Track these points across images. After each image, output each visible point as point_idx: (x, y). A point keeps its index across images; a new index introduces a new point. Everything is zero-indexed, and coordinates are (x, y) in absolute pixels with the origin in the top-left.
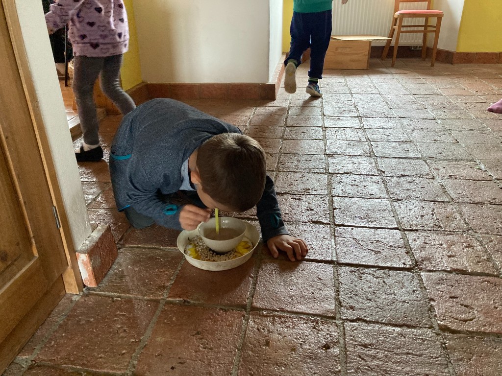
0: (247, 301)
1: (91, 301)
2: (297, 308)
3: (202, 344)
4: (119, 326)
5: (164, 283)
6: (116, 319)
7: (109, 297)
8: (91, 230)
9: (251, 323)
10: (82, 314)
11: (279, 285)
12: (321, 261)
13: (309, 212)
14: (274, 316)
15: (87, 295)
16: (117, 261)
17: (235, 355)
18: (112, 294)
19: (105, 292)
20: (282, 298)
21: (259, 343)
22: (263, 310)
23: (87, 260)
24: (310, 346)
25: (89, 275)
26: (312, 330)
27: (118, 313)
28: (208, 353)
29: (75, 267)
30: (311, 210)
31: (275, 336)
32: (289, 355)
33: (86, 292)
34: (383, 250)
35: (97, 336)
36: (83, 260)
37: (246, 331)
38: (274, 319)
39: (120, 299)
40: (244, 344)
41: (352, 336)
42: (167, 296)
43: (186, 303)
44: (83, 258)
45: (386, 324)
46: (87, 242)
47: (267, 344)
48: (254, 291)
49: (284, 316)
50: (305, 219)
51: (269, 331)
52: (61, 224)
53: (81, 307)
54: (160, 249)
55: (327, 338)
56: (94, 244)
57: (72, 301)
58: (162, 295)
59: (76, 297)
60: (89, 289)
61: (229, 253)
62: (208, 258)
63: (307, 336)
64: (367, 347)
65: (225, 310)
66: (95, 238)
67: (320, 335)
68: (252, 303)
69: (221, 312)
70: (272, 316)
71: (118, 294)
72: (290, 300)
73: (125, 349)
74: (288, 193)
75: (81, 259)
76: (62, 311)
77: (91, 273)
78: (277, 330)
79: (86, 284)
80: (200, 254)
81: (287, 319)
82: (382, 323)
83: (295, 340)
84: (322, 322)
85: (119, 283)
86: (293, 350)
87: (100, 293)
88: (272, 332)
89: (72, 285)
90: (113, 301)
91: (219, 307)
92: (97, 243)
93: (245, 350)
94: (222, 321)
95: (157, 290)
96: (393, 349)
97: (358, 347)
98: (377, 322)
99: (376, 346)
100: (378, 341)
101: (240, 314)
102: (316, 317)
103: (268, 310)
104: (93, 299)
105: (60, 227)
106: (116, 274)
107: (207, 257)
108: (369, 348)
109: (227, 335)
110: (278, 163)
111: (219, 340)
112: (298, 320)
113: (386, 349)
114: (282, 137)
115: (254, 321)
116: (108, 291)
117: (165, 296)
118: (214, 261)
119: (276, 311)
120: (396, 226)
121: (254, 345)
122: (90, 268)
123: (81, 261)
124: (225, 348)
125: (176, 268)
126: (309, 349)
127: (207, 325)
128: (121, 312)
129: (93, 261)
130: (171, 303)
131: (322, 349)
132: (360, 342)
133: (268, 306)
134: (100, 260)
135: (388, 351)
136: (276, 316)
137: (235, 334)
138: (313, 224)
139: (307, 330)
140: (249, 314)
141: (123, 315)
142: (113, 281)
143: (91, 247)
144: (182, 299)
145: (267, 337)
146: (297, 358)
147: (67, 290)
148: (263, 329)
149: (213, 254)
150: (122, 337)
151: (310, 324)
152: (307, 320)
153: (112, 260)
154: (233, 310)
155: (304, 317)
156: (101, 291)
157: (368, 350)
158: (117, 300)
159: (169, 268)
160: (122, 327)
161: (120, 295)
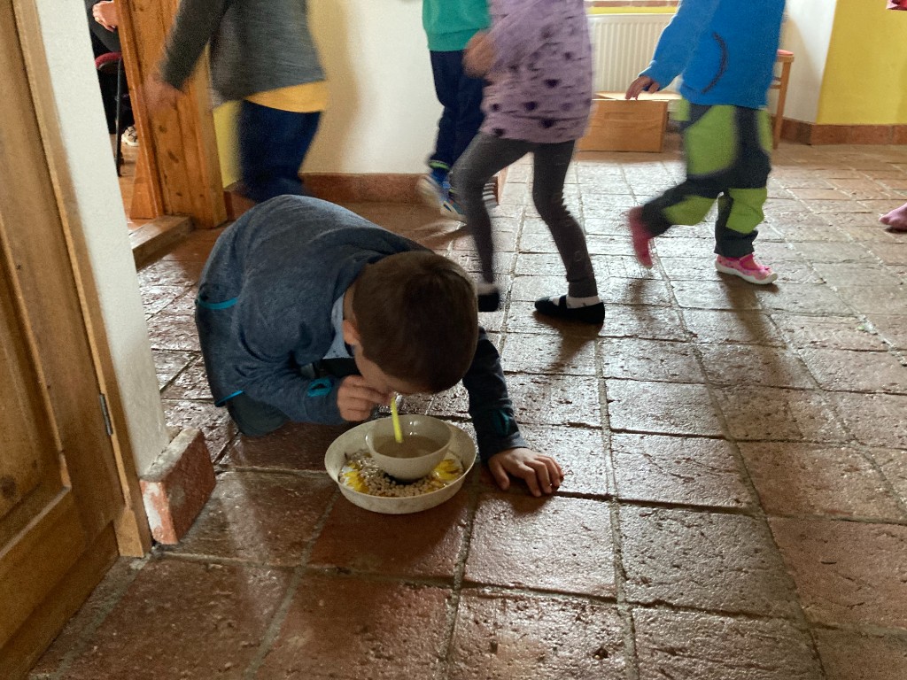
0: (454, 570)
1: (165, 571)
2: (546, 583)
3: (373, 649)
4: (219, 617)
5: (301, 538)
6: (212, 603)
7: (199, 562)
8: (167, 440)
9: (463, 610)
10: (151, 594)
11: (513, 539)
12: (588, 496)
13: (564, 407)
14: (505, 597)
15: (160, 559)
16: (214, 495)
17: (434, 669)
18: (206, 557)
19: (192, 553)
20: (519, 564)
21: (478, 647)
22: (484, 585)
23: (160, 494)
24: (571, 652)
25: (164, 523)
26: (574, 624)
27: (218, 592)
28: (385, 665)
29: (138, 507)
30: (568, 403)
31: (507, 634)
32: (534, 668)
33: (157, 554)
34: (699, 475)
35: (178, 635)
36: (153, 494)
37: (453, 625)
38: (504, 603)
39: (220, 566)
40: (450, 649)
41: (646, 633)
43: (343, 575)
44: (152, 490)
45: (709, 612)
46: (161, 461)
47: (494, 648)
48: (467, 552)
49: (522, 596)
50: (557, 419)
51: (495, 624)
52: (113, 427)
53: (148, 582)
54: (293, 474)
55: (603, 638)
56: (174, 464)
57: (130, 570)
58: (298, 559)
59: (138, 562)
60: (161, 548)
61: (421, 482)
62: (382, 491)
63: (564, 633)
64: (674, 654)
65: (415, 586)
66: (174, 453)
67: (588, 632)
68: (464, 573)
69: (408, 590)
70: (501, 597)
71: (218, 558)
72: (533, 567)
73: (230, 659)
74: (525, 373)
75: (150, 492)
76: (113, 590)
77: (167, 518)
78: (511, 623)
79: (157, 540)
80: (367, 484)
81: (529, 602)
82: (701, 610)
83: (545, 642)
84: (592, 607)
85: (218, 537)
86: (541, 659)
87: (184, 555)
88: (501, 627)
89: (131, 540)
90: (208, 571)
91: (402, 582)
92: (179, 463)
93: (453, 660)
94: (409, 606)
95: (289, 548)
96: (723, 656)
97: (659, 653)
98: (691, 608)
99: (692, 652)
100: (694, 641)
101: (443, 593)
102: (580, 600)
103: (493, 585)
104: (170, 566)
105: (112, 432)
106: (212, 519)
107: (379, 489)
108: (679, 655)
109: (419, 633)
110: (506, 318)
111: (405, 641)
112: (549, 604)
113: (710, 657)
114: (513, 272)
115: (469, 608)
116: (197, 552)
117: (304, 560)
118: (393, 495)
119: (508, 587)
120: (720, 433)
121: (469, 651)
122: (166, 509)
123: (150, 497)
124: (418, 656)
125: (324, 509)
126: (571, 658)
127: (382, 614)
128: (223, 590)
129: (170, 496)
130: (315, 573)
131: (594, 657)
132: (662, 645)
133: (494, 578)
134: (183, 494)
135: (713, 661)
136: (509, 597)
137: (435, 632)
138: (571, 429)
139: (564, 623)
140: (460, 594)
141: (227, 597)
142: (206, 534)
143: (167, 470)
144: (334, 566)
145: (493, 637)
146: (548, 674)
147: (121, 550)
148: (485, 621)
149: (390, 483)
150: (224, 638)
151: (572, 612)
152: (565, 604)
153: (206, 495)
154: (429, 586)
155: (559, 598)
156: (184, 551)
157: (678, 660)
158: (214, 568)
159: (310, 510)
160: (224, 619)
161: (221, 558)
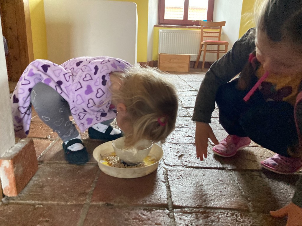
42: (90, 201)
